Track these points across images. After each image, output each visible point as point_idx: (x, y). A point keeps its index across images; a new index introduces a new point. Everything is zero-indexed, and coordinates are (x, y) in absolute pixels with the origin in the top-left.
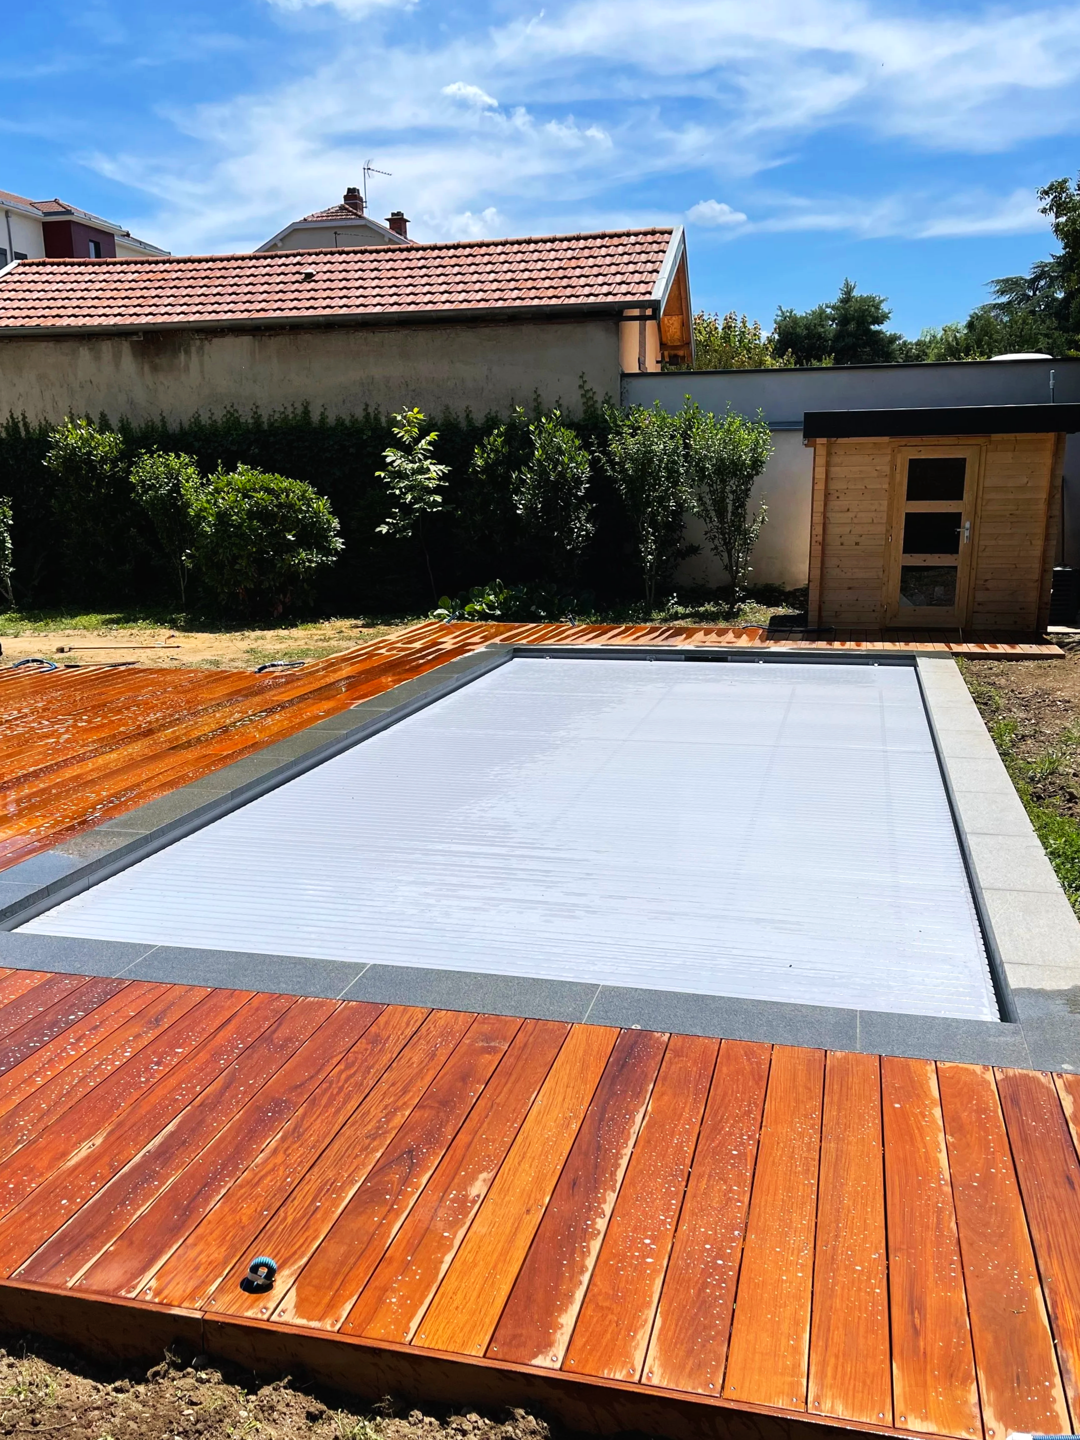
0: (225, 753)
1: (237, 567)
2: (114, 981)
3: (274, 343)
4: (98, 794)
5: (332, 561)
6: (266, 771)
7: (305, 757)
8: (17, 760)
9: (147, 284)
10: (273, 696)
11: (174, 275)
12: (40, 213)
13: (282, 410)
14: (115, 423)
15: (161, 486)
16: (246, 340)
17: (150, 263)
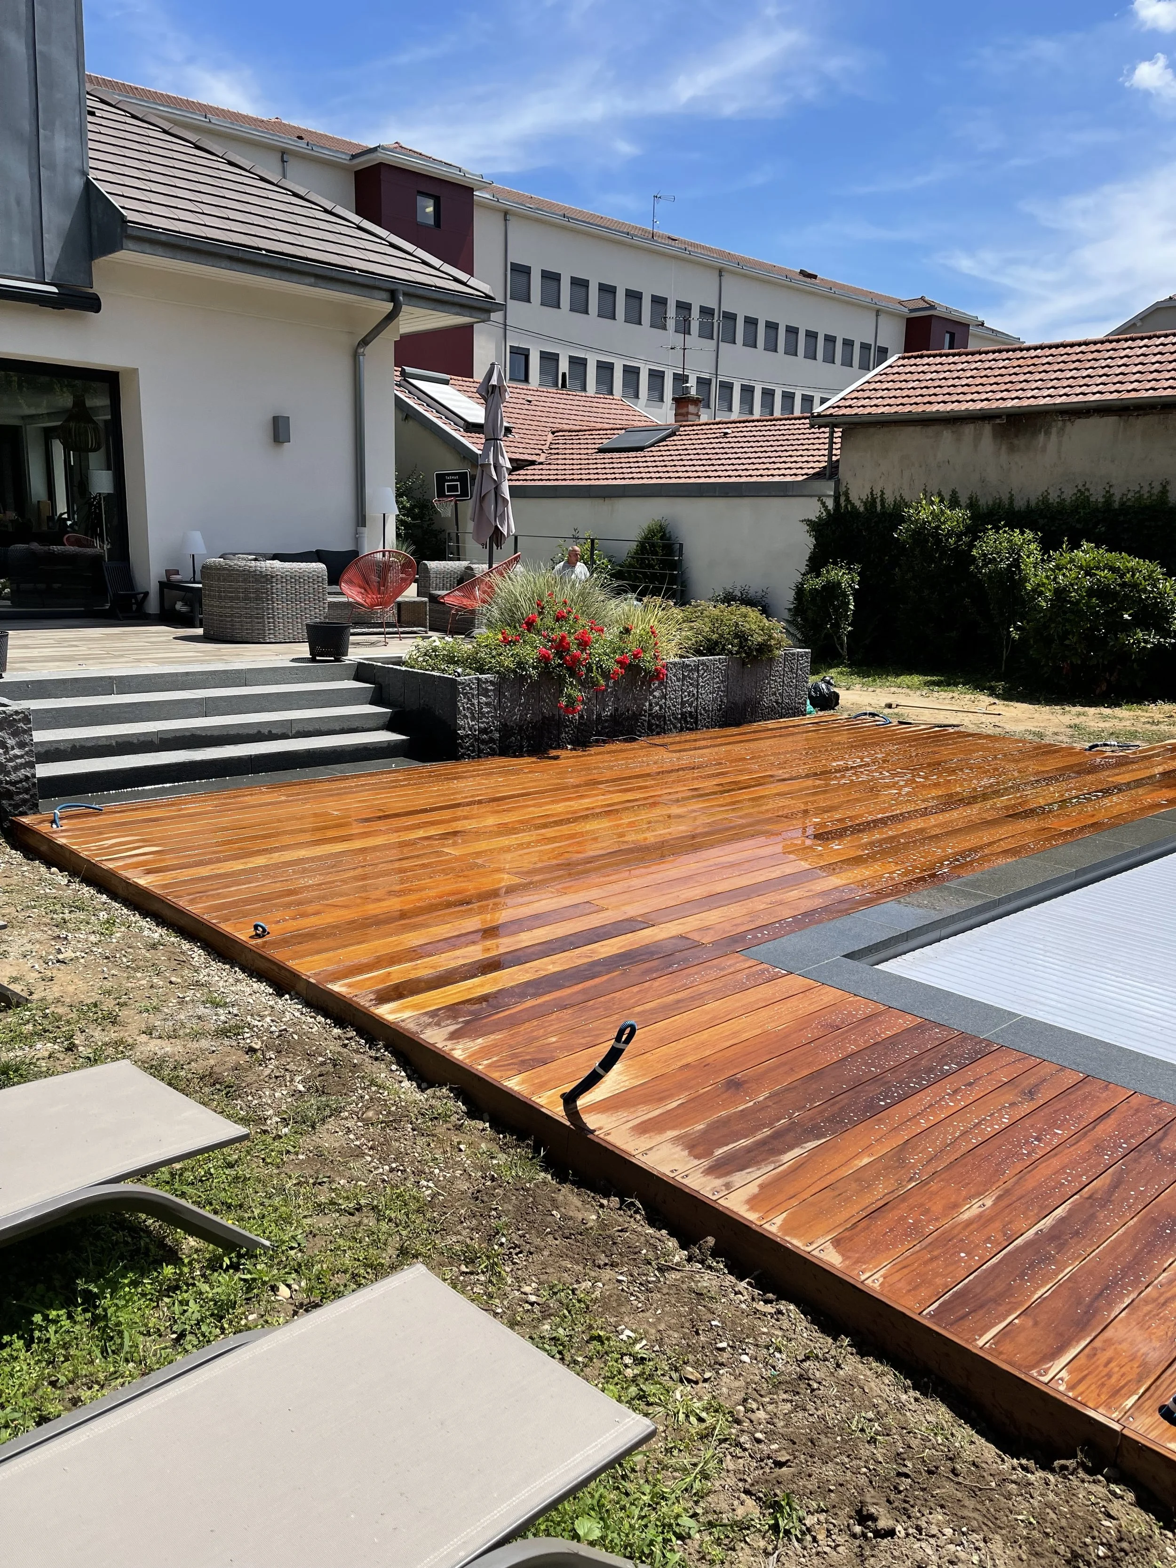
0: (1065, 829)
1: (1067, 642)
2: (981, 1041)
3: (1140, 423)
4: (944, 851)
5: (1170, 644)
6: (1112, 854)
7: (1150, 846)
8: (865, 806)
9: (1017, 370)
10: (1108, 776)
11: (1045, 360)
12: (906, 310)
13: (1138, 489)
14: (964, 500)
15: (1001, 560)
16: (1111, 420)
17: (1008, 351)
